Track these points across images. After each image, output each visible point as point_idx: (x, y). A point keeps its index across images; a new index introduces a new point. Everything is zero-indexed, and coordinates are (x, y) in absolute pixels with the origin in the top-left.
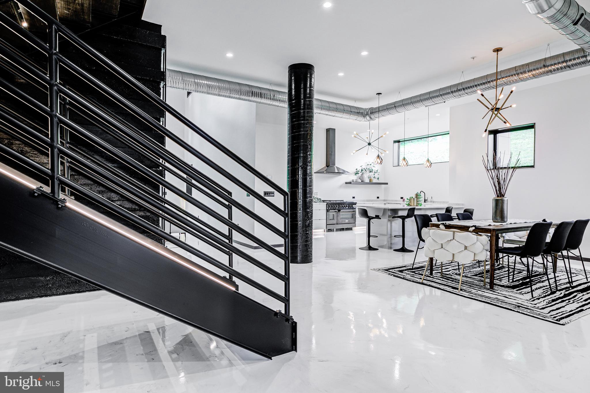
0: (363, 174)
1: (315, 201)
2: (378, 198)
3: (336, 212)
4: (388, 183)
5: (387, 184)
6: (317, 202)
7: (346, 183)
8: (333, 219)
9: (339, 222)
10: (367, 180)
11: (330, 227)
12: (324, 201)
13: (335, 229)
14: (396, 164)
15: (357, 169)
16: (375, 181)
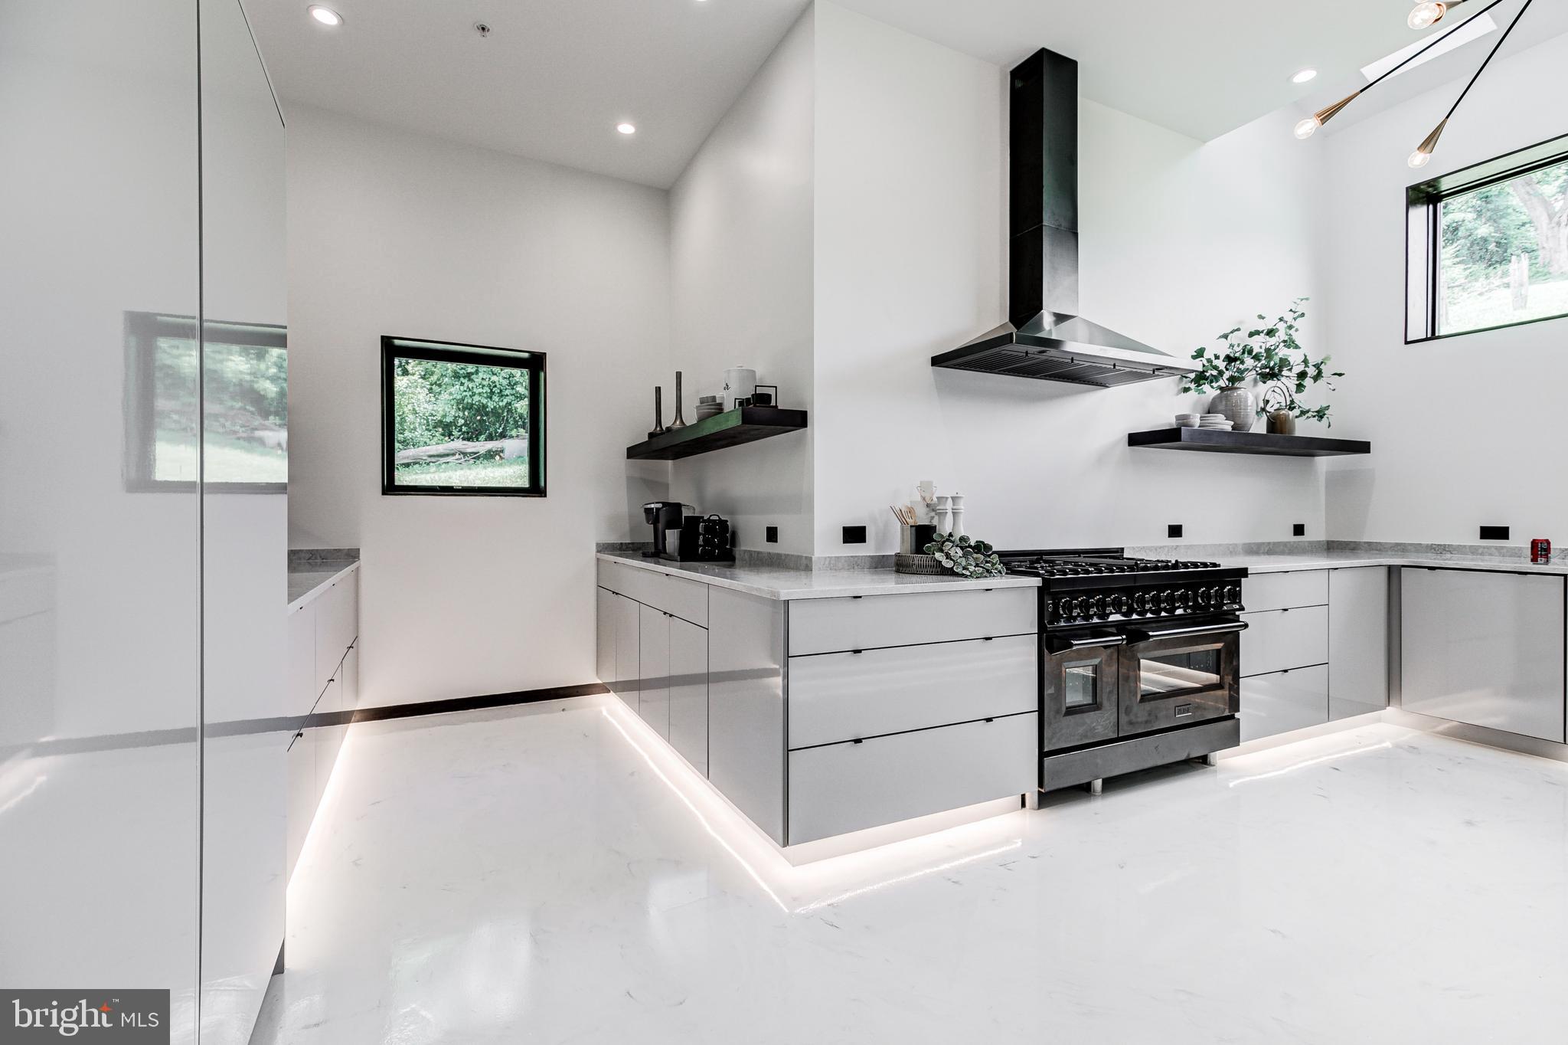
0: (1237, 385)
1: (948, 564)
2: (1299, 530)
3: (1109, 651)
4: (1368, 444)
5: (1363, 447)
6: (959, 570)
7: (1135, 440)
8: (1095, 706)
9: (1131, 723)
10: (1259, 426)
11: (1067, 770)
12: (1015, 562)
13: (1098, 784)
14: (1418, 330)
15: (1200, 353)
16: (1304, 428)
